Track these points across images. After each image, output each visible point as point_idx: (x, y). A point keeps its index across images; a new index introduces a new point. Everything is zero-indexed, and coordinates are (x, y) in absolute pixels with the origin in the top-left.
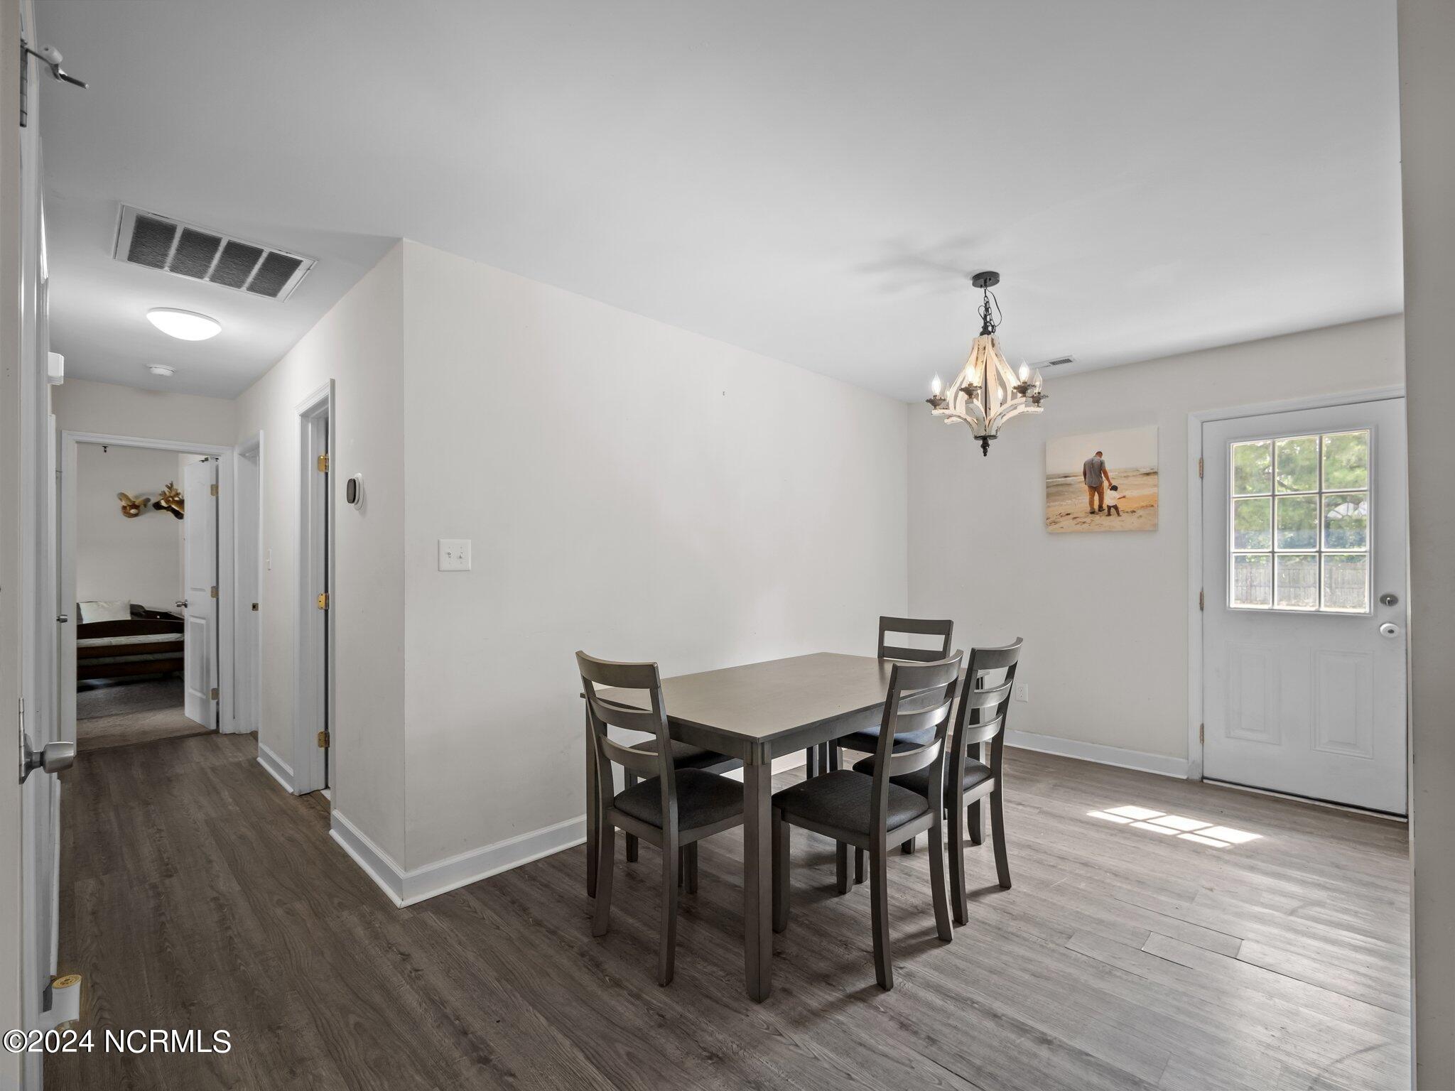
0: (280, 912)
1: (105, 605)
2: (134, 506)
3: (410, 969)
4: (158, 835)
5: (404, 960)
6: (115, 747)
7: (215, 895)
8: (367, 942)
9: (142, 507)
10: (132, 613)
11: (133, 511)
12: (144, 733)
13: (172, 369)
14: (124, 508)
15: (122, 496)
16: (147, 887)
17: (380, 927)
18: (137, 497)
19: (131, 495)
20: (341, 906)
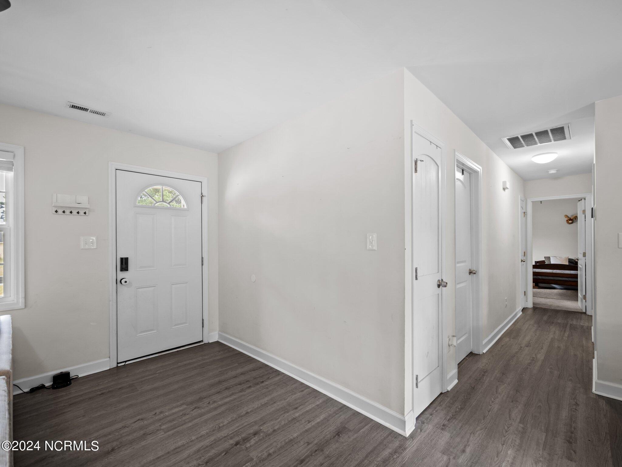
0: (548, 370)
1: (559, 258)
2: (570, 220)
3: (574, 408)
4: (534, 336)
5: (575, 404)
6: (545, 308)
7: (535, 357)
8: (568, 393)
9: (574, 220)
10: (569, 262)
11: (570, 222)
12: (558, 307)
13: (556, 170)
14: (567, 220)
15: (566, 216)
16: (519, 346)
17: (578, 393)
18: (572, 216)
19: (570, 216)
20: (571, 380)
